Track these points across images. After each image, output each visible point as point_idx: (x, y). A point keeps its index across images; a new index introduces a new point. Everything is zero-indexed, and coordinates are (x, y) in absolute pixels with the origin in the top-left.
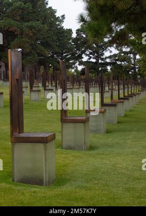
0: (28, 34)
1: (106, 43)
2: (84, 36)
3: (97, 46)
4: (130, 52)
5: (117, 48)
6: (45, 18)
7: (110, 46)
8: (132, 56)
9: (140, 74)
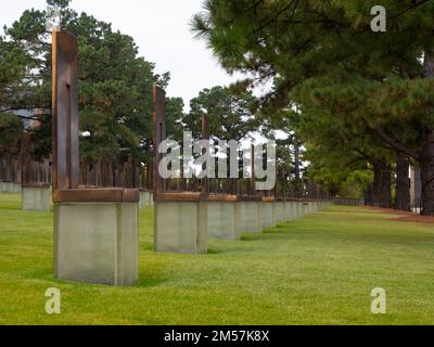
0: (103, 103)
1: (244, 124)
2: (205, 111)
3: (228, 128)
4: (289, 141)
5: (264, 132)
6: (134, 77)
7: (252, 130)
8: (291, 147)
9: (306, 181)
